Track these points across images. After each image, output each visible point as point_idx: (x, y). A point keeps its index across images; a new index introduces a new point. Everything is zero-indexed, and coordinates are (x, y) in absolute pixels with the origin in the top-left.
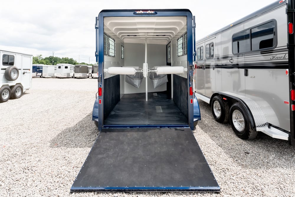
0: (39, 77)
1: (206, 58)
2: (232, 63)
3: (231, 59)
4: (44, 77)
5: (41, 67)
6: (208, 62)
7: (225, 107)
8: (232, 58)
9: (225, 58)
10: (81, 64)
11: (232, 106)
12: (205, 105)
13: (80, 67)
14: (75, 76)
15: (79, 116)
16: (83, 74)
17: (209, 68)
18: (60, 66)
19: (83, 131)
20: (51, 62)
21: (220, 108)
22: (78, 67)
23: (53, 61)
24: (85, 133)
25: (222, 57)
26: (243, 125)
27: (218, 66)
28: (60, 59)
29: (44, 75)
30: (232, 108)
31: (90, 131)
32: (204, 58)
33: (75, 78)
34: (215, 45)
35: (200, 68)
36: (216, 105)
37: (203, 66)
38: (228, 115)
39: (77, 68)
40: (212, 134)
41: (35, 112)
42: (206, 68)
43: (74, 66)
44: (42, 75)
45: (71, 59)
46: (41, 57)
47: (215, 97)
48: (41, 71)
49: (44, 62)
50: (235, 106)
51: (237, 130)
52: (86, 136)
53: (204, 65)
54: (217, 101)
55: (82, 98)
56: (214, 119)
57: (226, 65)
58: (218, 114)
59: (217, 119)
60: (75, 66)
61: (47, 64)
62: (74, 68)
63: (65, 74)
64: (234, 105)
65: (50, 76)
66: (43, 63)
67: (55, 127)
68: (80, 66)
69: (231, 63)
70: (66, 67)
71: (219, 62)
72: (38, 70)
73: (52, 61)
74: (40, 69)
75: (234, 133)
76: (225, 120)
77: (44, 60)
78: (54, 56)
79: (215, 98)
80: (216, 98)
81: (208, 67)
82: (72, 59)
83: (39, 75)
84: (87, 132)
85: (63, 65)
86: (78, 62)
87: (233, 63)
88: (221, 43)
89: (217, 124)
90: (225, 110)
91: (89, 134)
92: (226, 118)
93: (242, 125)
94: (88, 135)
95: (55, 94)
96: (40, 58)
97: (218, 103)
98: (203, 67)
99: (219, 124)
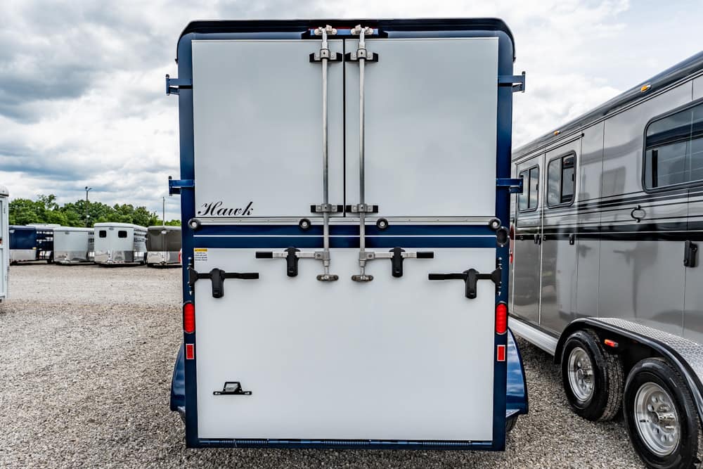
0: (46, 262)
1: (548, 206)
2: (639, 220)
3: (636, 206)
4: (59, 264)
5: (48, 233)
6: (553, 219)
7: (607, 368)
8: (642, 205)
9: (608, 204)
10: (171, 224)
11: (635, 369)
12: (536, 357)
13: (164, 232)
14: (150, 260)
15: (139, 389)
16: (170, 254)
17: (555, 238)
18: (103, 229)
19: (143, 443)
20: (84, 218)
21: (590, 372)
22: (157, 232)
23: (88, 216)
24: (148, 452)
25: (598, 201)
26: (673, 435)
27: (585, 233)
28: (108, 210)
29: (60, 257)
30: (637, 374)
31: (165, 445)
32: (539, 206)
33: (151, 265)
34: (581, 161)
35: (525, 238)
36: (577, 360)
37: (536, 231)
38: (616, 395)
39: (153, 237)
40: (564, 459)
41: (6, 376)
42: (548, 238)
43: (146, 229)
44: (52, 255)
45: (140, 208)
46: (53, 201)
47: (574, 335)
48: (49, 246)
49: (62, 216)
50: (646, 369)
51: (647, 450)
52: (149, 462)
53: (538, 228)
54: (580, 349)
55: (159, 328)
56: (566, 405)
57: (611, 228)
58: (583, 392)
59: (581, 406)
60: (149, 230)
61: (71, 225)
62: (146, 236)
63: (120, 253)
64: (644, 365)
65: (75, 259)
66: (58, 221)
67: (56, 429)
68: (165, 230)
69: (635, 223)
70: (123, 234)
71: (587, 219)
72: (40, 241)
73: (85, 214)
74: (48, 238)
75: (635, 457)
76: (608, 413)
77: (62, 212)
78: (92, 202)
79: (575, 338)
80: (580, 339)
81: (551, 234)
82: (144, 208)
83: (44, 257)
84: (155, 448)
85: (111, 228)
86: (160, 218)
87: (642, 222)
88: (603, 155)
89: (579, 423)
90: (608, 379)
91: (160, 456)
92: (608, 405)
93: (667, 434)
94: (157, 459)
95: (81, 317)
96: (50, 206)
97: (586, 355)
98: (535, 235)
99: (586, 423)
